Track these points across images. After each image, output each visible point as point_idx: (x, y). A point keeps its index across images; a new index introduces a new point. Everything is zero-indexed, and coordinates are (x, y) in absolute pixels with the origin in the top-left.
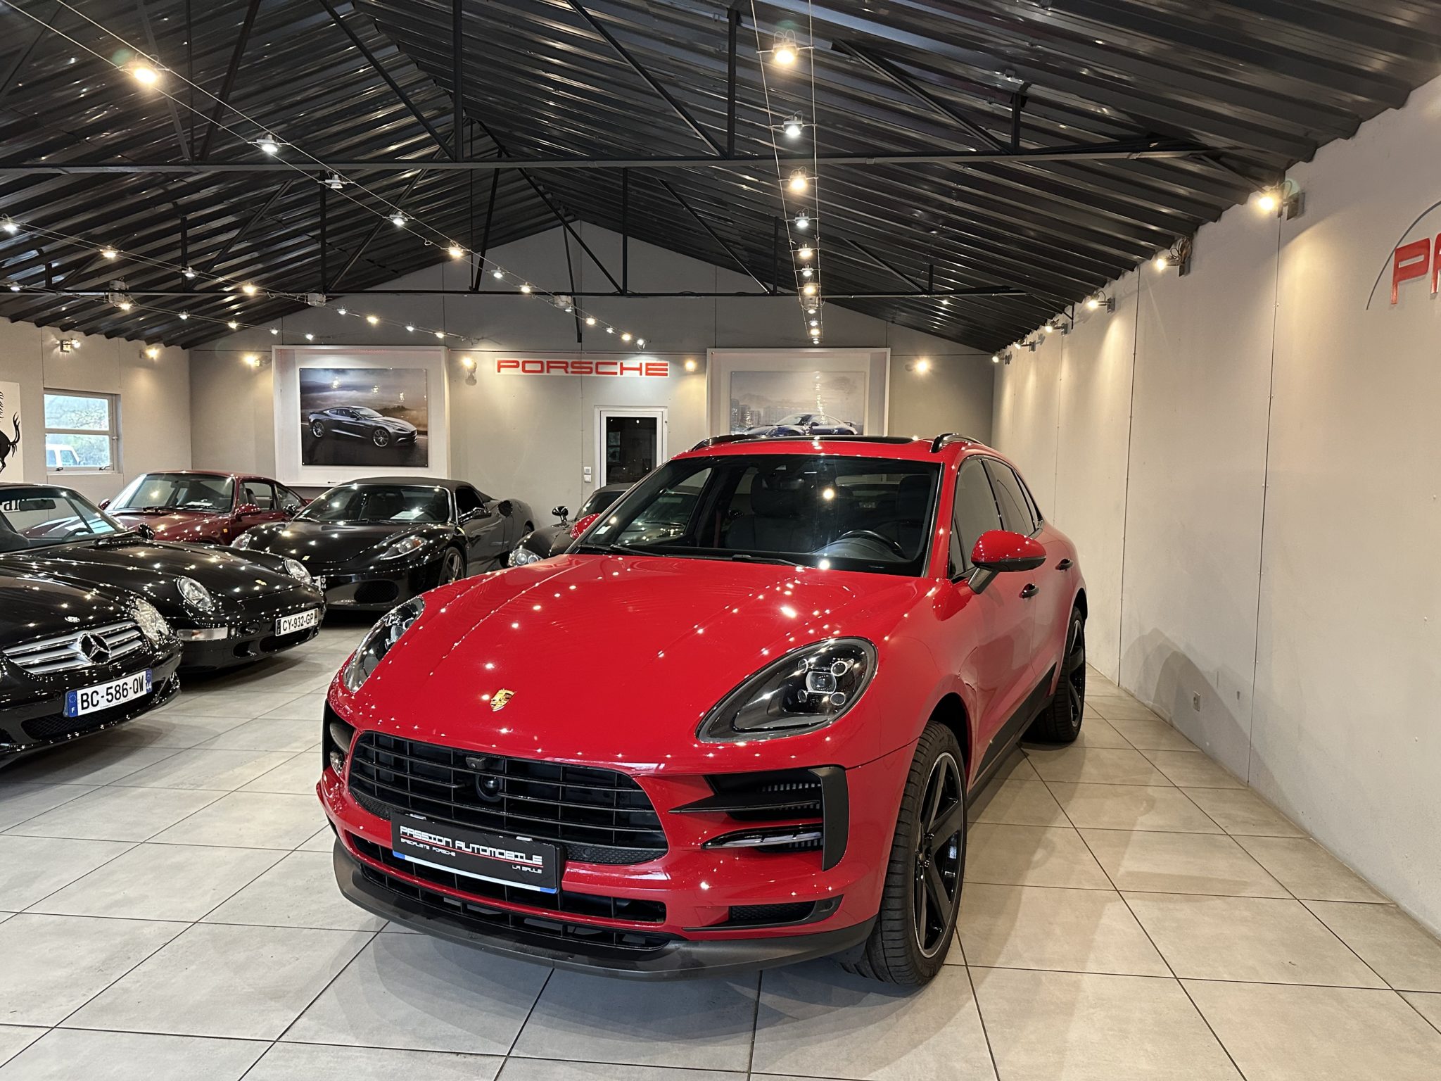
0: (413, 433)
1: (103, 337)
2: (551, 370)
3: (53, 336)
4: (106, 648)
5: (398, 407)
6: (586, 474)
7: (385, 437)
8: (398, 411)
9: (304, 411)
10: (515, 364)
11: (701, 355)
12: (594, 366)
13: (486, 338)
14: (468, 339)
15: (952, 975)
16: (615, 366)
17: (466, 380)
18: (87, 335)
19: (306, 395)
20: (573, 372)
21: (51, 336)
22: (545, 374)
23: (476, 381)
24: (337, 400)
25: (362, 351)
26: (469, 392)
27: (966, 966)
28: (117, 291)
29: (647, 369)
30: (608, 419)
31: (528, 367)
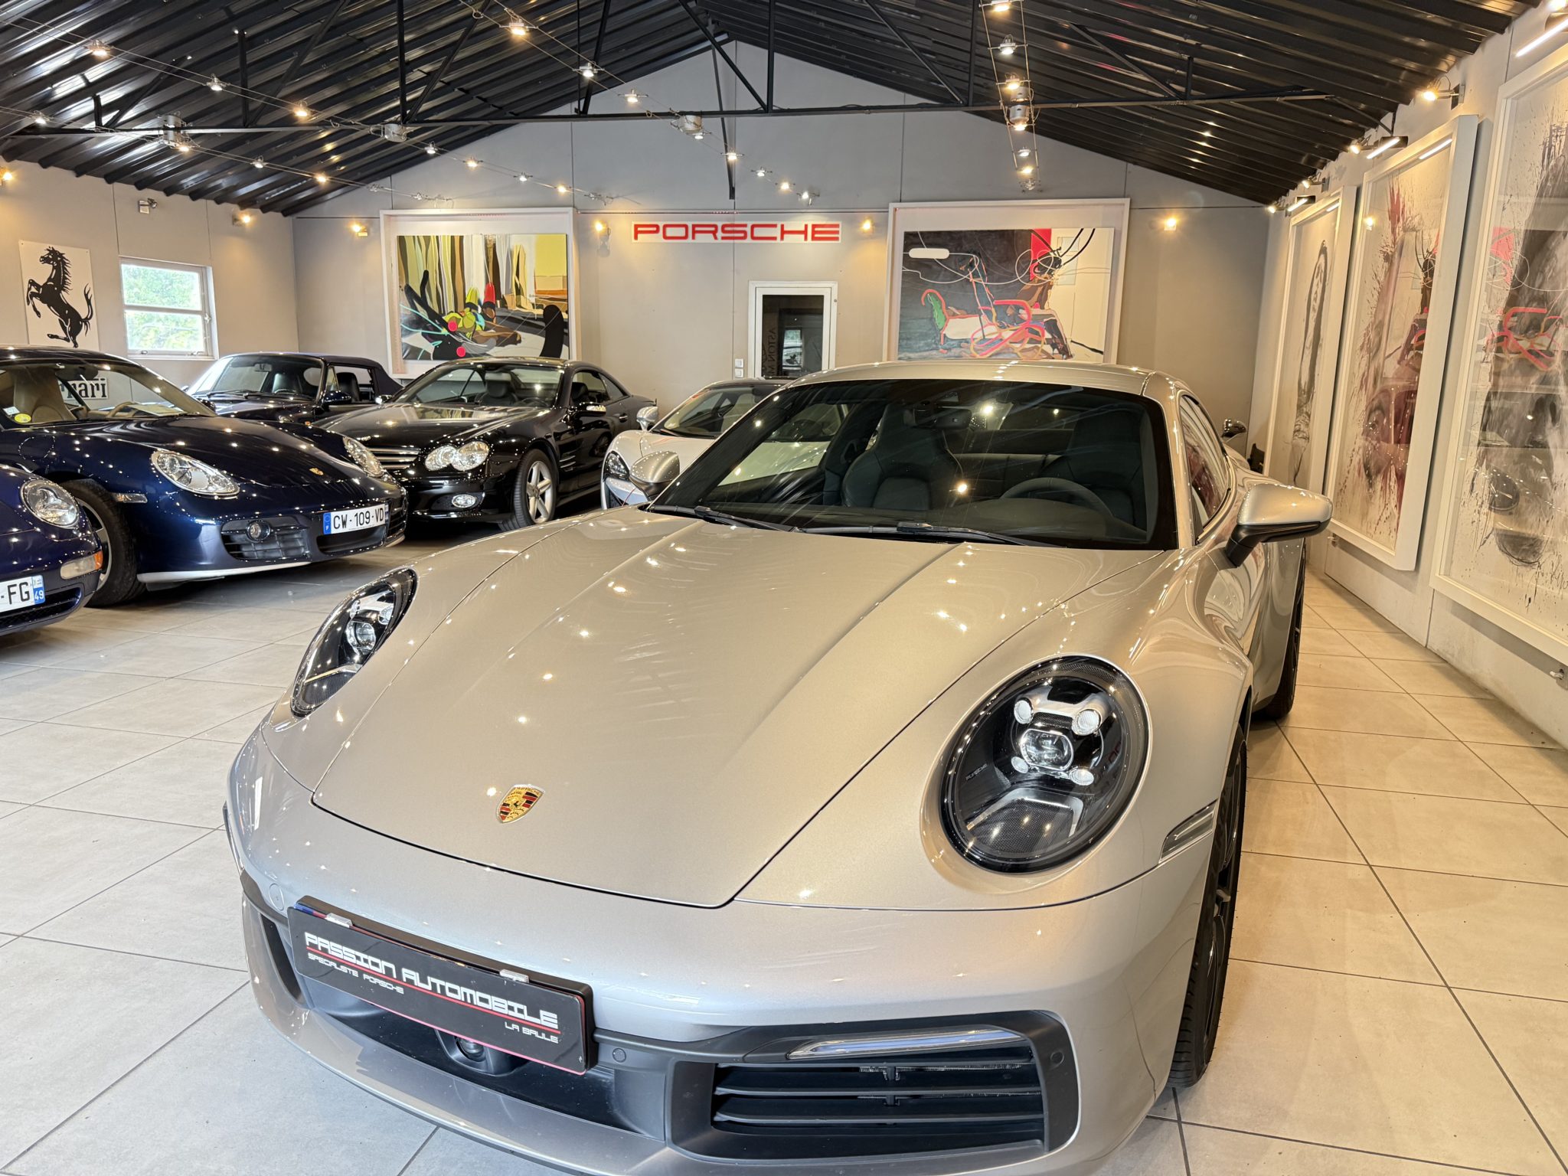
1: (188, 197)
2: (697, 235)
3: (127, 194)
6: (737, 368)
10: (655, 229)
11: (881, 212)
12: (748, 229)
13: (622, 197)
14: (598, 197)
16: (774, 229)
17: (598, 249)
18: (168, 195)
20: (723, 238)
23: (609, 251)
26: (602, 265)
28: (172, 129)
29: (814, 232)
30: (765, 297)
31: (670, 232)
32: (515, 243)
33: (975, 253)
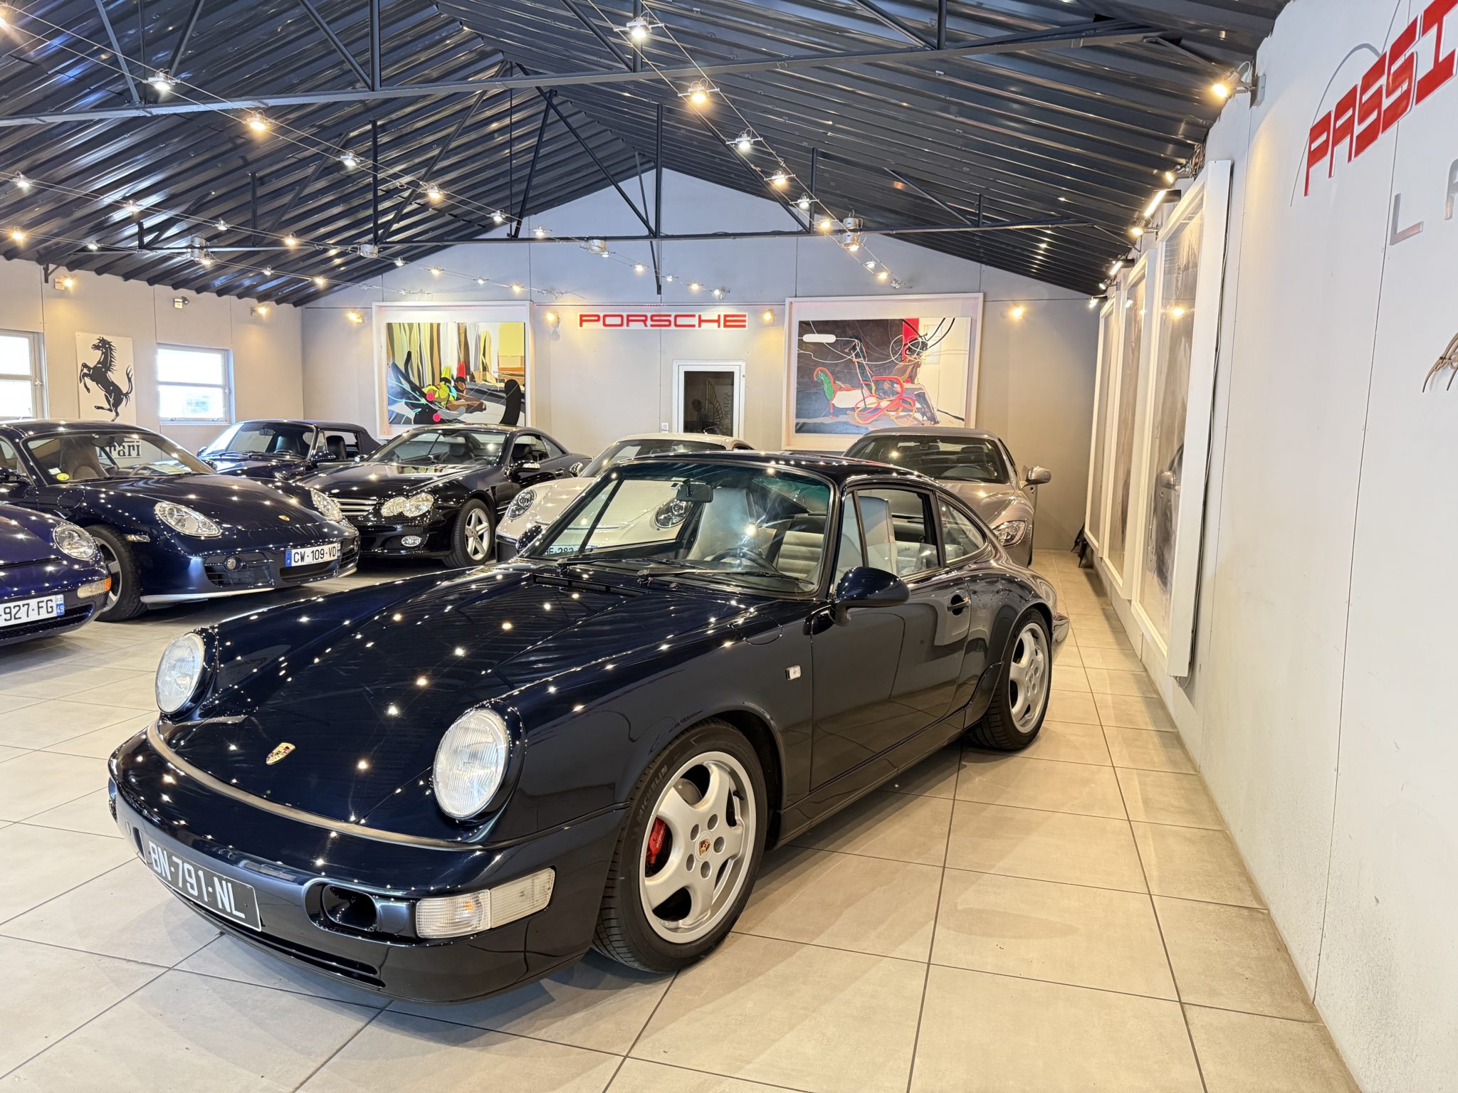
1: (214, 295)
2: (631, 323)
6: (663, 430)
10: (596, 318)
11: (776, 306)
12: (672, 319)
13: (570, 292)
16: (693, 318)
17: (551, 335)
18: (198, 293)
20: (652, 326)
21: (163, 293)
22: (625, 327)
23: (559, 336)
26: (554, 347)
28: (196, 248)
29: (725, 321)
30: (686, 373)
31: (609, 321)
32: (483, 329)
33: (856, 338)
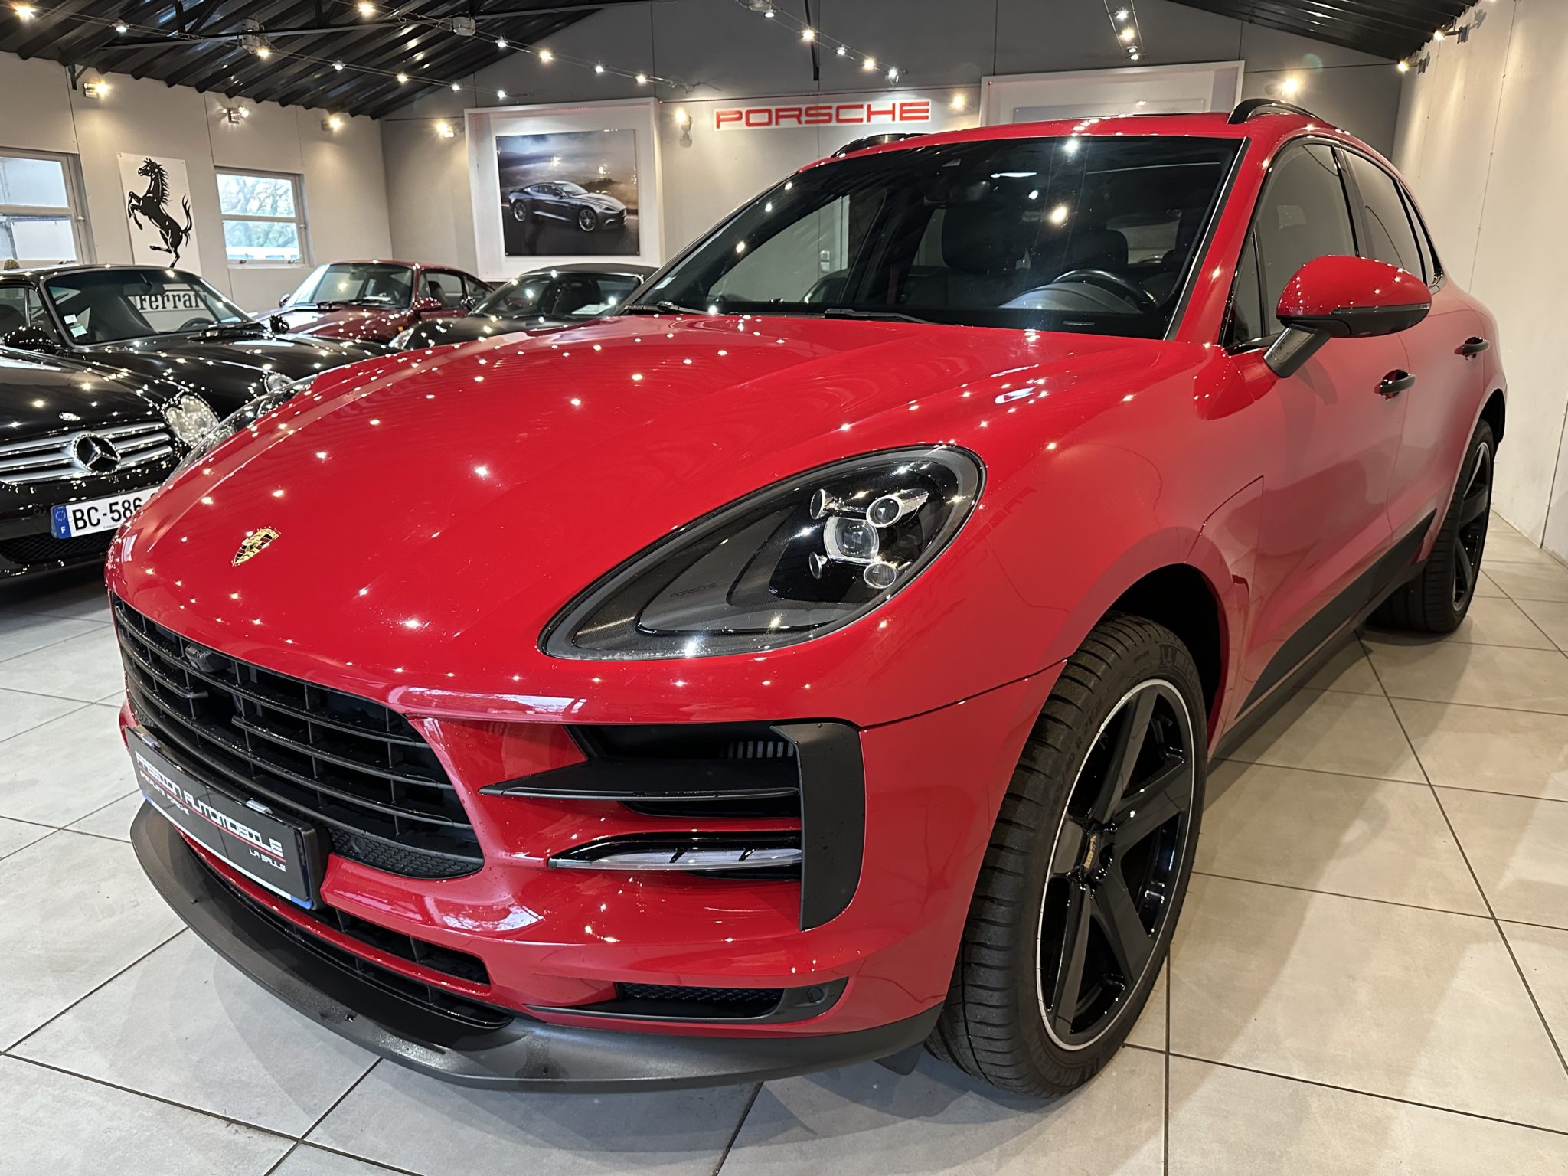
0: (622, 212)
1: (277, 104)
2: (781, 121)
3: (218, 104)
4: (113, 454)
5: (605, 179)
6: (823, 261)
7: (591, 218)
8: (605, 184)
9: (503, 189)
11: (974, 86)
12: (833, 112)
13: (704, 83)
14: (681, 85)
15: (1133, 1072)
16: (860, 110)
17: (681, 140)
18: (258, 102)
19: (505, 169)
20: (807, 122)
21: (217, 103)
22: (773, 126)
23: (691, 141)
24: (538, 175)
25: (561, 111)
26: (684, 156)
27: (1167, 1053)
28: (250, 33)
29: (902, 112)
31: (753, 118)
